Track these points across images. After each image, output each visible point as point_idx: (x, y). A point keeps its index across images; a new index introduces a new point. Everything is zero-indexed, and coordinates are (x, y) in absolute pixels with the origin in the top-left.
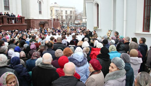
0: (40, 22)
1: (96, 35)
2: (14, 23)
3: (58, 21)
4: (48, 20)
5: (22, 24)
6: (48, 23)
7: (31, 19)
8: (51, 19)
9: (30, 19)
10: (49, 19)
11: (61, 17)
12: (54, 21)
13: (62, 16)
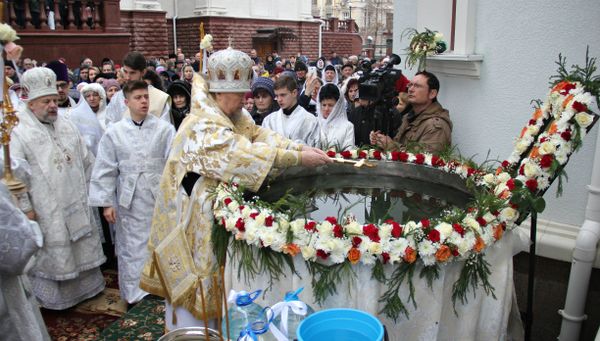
0: (259, 32)
1: (431, 123)
2: (53, 28)
3: (349, 29)
4: (300, 23)
5: (104, 31)
6: (298, 38)
7: (213, 15)
8: (313, 20)
9: (208, 14)
10: (303, 20)
11: (385, 17)
12: (332, 28)
13: (388, 14)
